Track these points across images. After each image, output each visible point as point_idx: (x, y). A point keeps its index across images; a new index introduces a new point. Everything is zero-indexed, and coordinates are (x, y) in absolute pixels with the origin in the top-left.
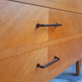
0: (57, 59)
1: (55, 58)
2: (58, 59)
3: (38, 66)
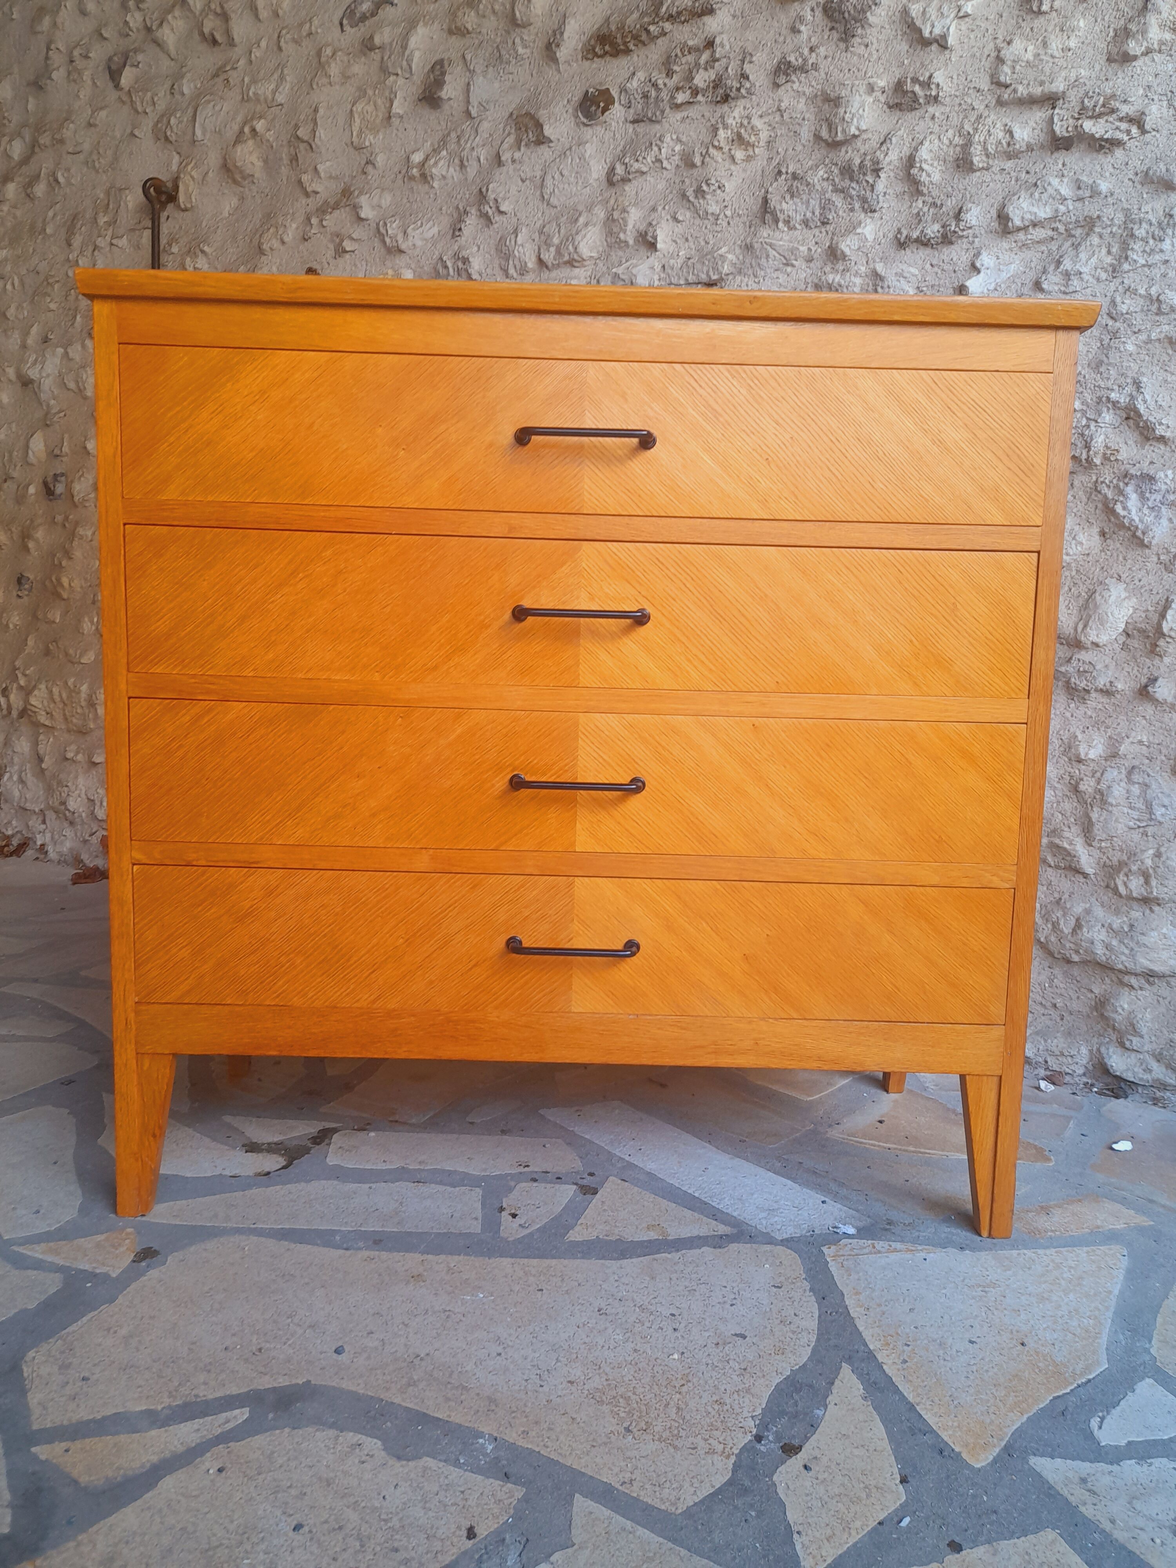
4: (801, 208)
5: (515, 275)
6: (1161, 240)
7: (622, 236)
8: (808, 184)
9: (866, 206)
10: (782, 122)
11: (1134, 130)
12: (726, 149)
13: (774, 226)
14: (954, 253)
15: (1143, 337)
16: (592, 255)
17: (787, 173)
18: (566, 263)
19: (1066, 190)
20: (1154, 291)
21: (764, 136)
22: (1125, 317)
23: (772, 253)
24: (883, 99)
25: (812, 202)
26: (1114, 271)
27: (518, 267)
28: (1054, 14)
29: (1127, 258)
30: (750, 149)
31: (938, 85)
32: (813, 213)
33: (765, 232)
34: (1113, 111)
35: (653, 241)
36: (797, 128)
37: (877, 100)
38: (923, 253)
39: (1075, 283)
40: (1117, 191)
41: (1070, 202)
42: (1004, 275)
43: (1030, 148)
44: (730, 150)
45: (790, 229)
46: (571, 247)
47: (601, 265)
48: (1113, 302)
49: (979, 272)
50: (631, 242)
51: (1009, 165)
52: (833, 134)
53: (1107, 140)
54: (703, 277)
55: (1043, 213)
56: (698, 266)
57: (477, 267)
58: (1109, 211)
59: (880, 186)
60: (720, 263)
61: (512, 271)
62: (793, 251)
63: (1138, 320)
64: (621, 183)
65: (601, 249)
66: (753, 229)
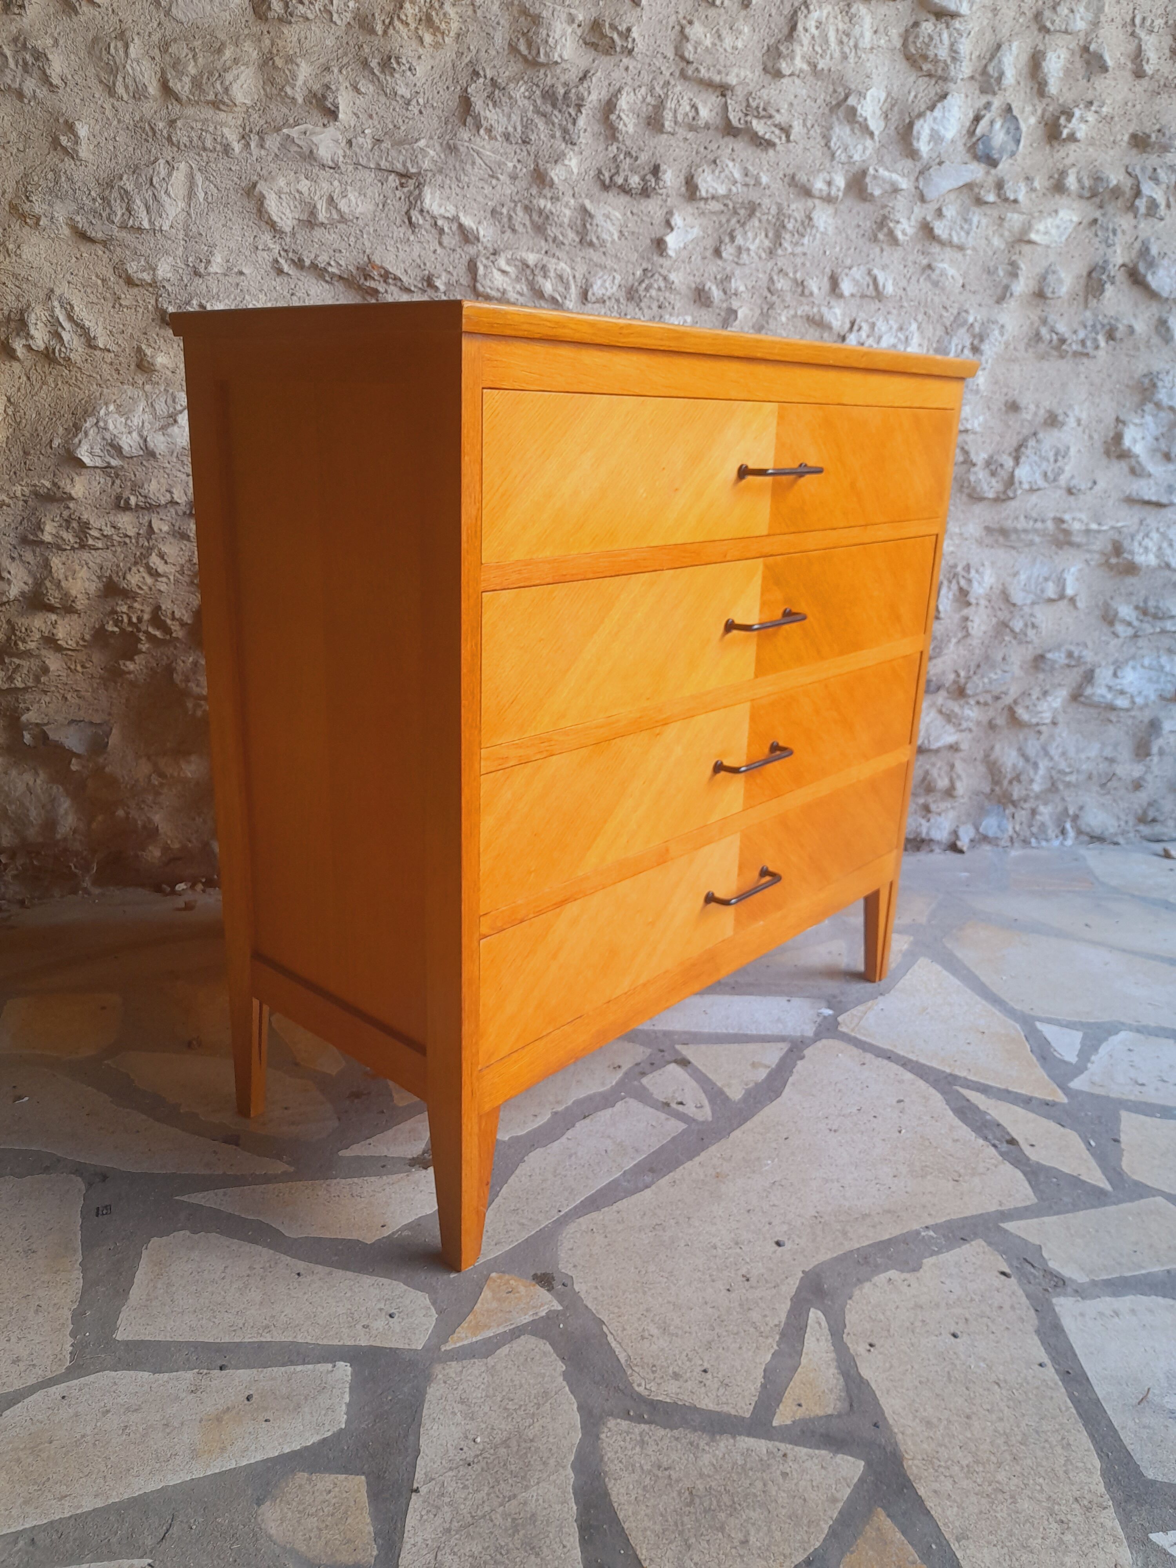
0: (769, 876)
1: (764, 872)
2: (776, 878)
3: (710, 899)
4: (504, 120)
5: (125, 97)
6: (803, 236)
7: (288, 89)
8: (511, 98)
9: (567, 137)
10: (475, 19)
11: (784, 138)
12: (413, 26)
13: (474, 131)
14: (650, 208)
15: (792, 312)
16: (246, 101)
17: (485, 77)
18: (208, 102)
19: (737, 175)
20: (799, 276)
21: (455, 26)
22: (779, 293)
23: (478, 161)
24: (579, 32)
25: (514, 117)
26: (771, 253)
27: (131, 89)
28: (723, 10)
29: (780, 245)
30: (439, 36)
31: (634, 40)
32: (515, 129)
33: (465, 134)
34: (771, 117)
35: (333, 108)
36: (491, 30)
37: (574, 32)
38: (624, 199)
39: (744, 256)
40: (773, 186)
41: (739, 185)
42: (690, 237)
43: (707, 127)
44: (417, 28)
45: (490, 138)
46: (218, 85)
47: (256, 116)
48: (771, 280)
49: (672, 229)
50: (300, 101)
51: (690, 135)
52: (534, 52)
53: (766, 140)
54: (399, 167)
55: (722, 190)
56: (393, 153)
57: (58, 70)
58: (766, 202)
59: (582, 122)
60: (420, 156)
61: (120, 90)
62: (500, 164)
63: (788, 297)
64: (276, 23)
65: (256, 97)
66: (450, 127)
